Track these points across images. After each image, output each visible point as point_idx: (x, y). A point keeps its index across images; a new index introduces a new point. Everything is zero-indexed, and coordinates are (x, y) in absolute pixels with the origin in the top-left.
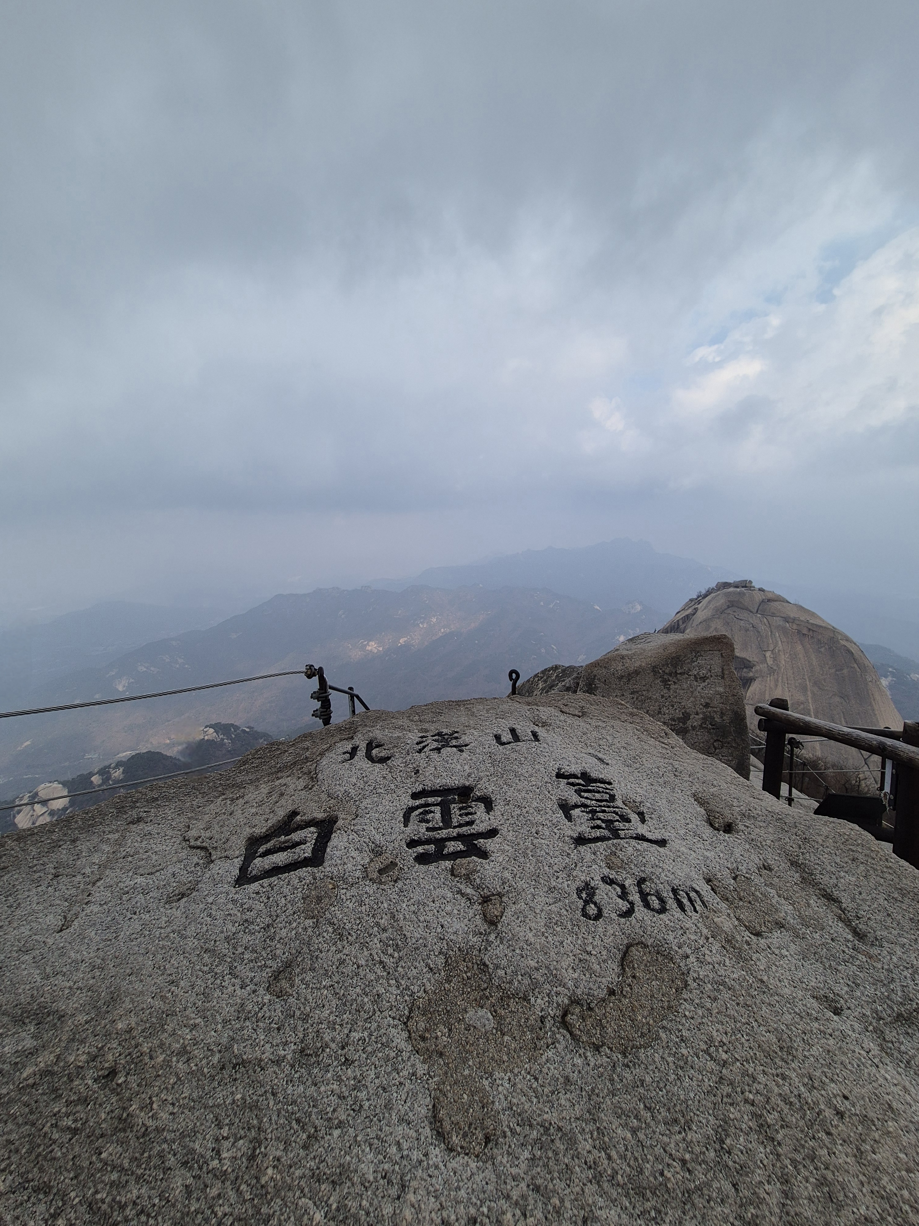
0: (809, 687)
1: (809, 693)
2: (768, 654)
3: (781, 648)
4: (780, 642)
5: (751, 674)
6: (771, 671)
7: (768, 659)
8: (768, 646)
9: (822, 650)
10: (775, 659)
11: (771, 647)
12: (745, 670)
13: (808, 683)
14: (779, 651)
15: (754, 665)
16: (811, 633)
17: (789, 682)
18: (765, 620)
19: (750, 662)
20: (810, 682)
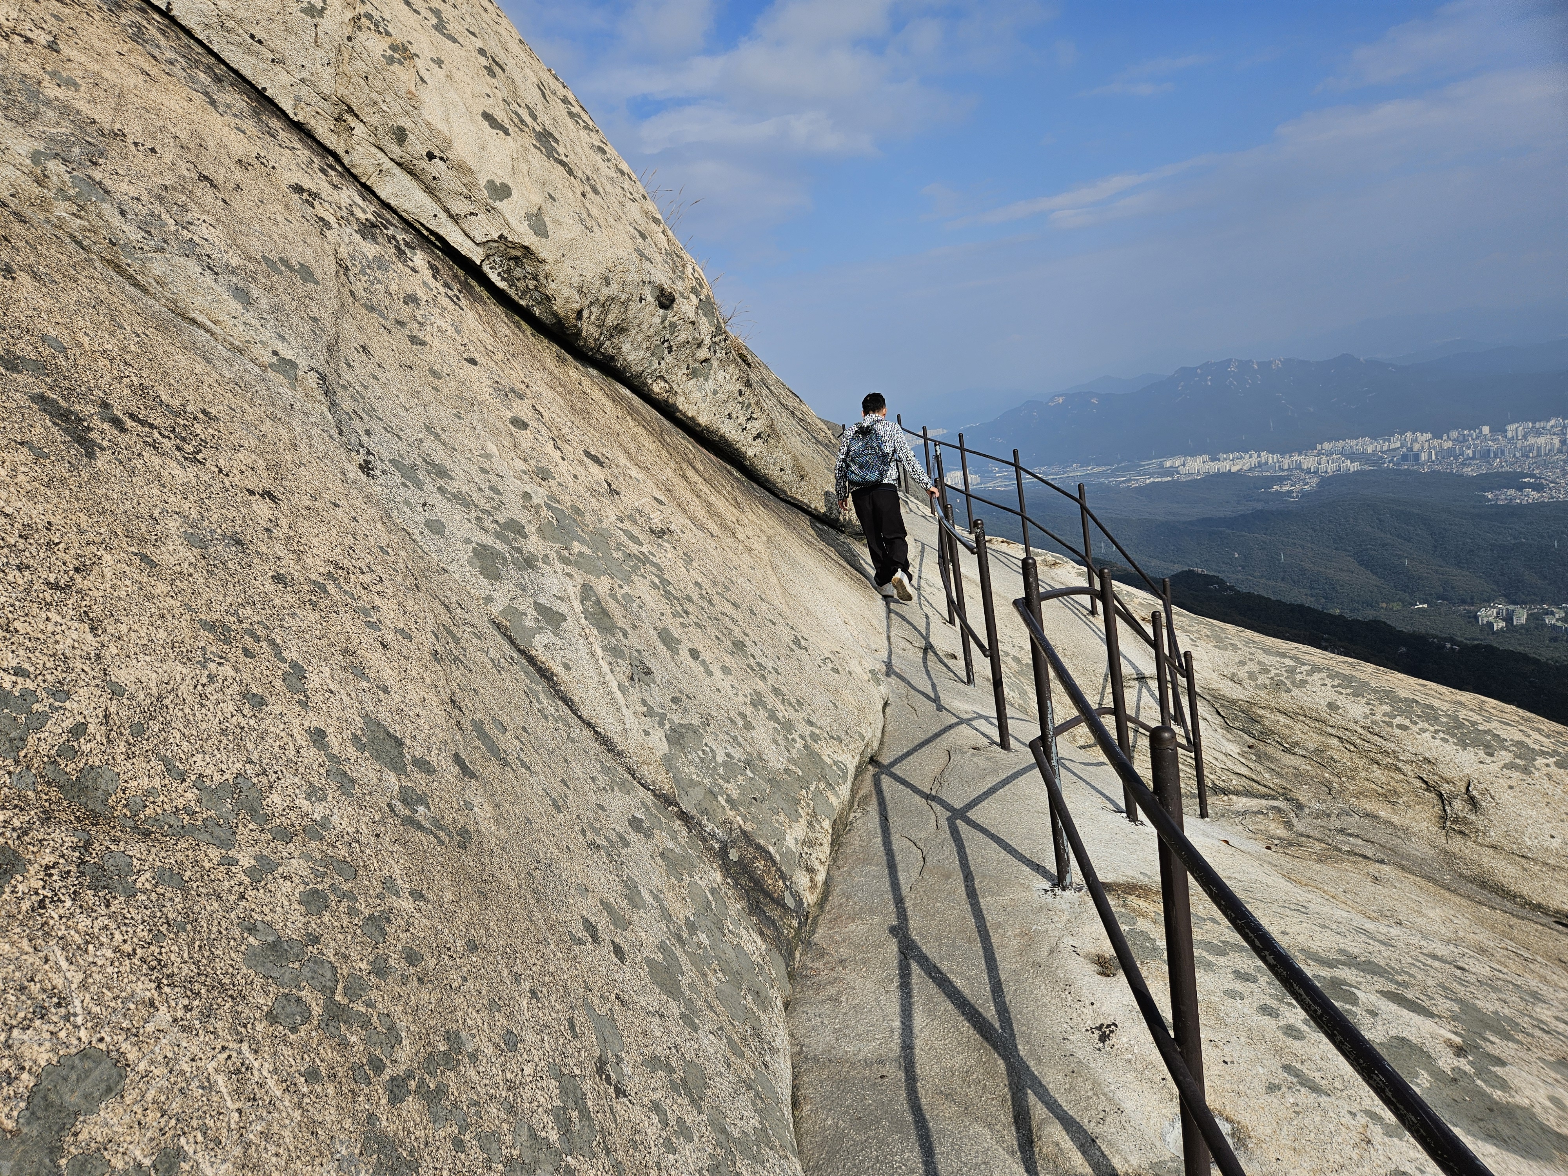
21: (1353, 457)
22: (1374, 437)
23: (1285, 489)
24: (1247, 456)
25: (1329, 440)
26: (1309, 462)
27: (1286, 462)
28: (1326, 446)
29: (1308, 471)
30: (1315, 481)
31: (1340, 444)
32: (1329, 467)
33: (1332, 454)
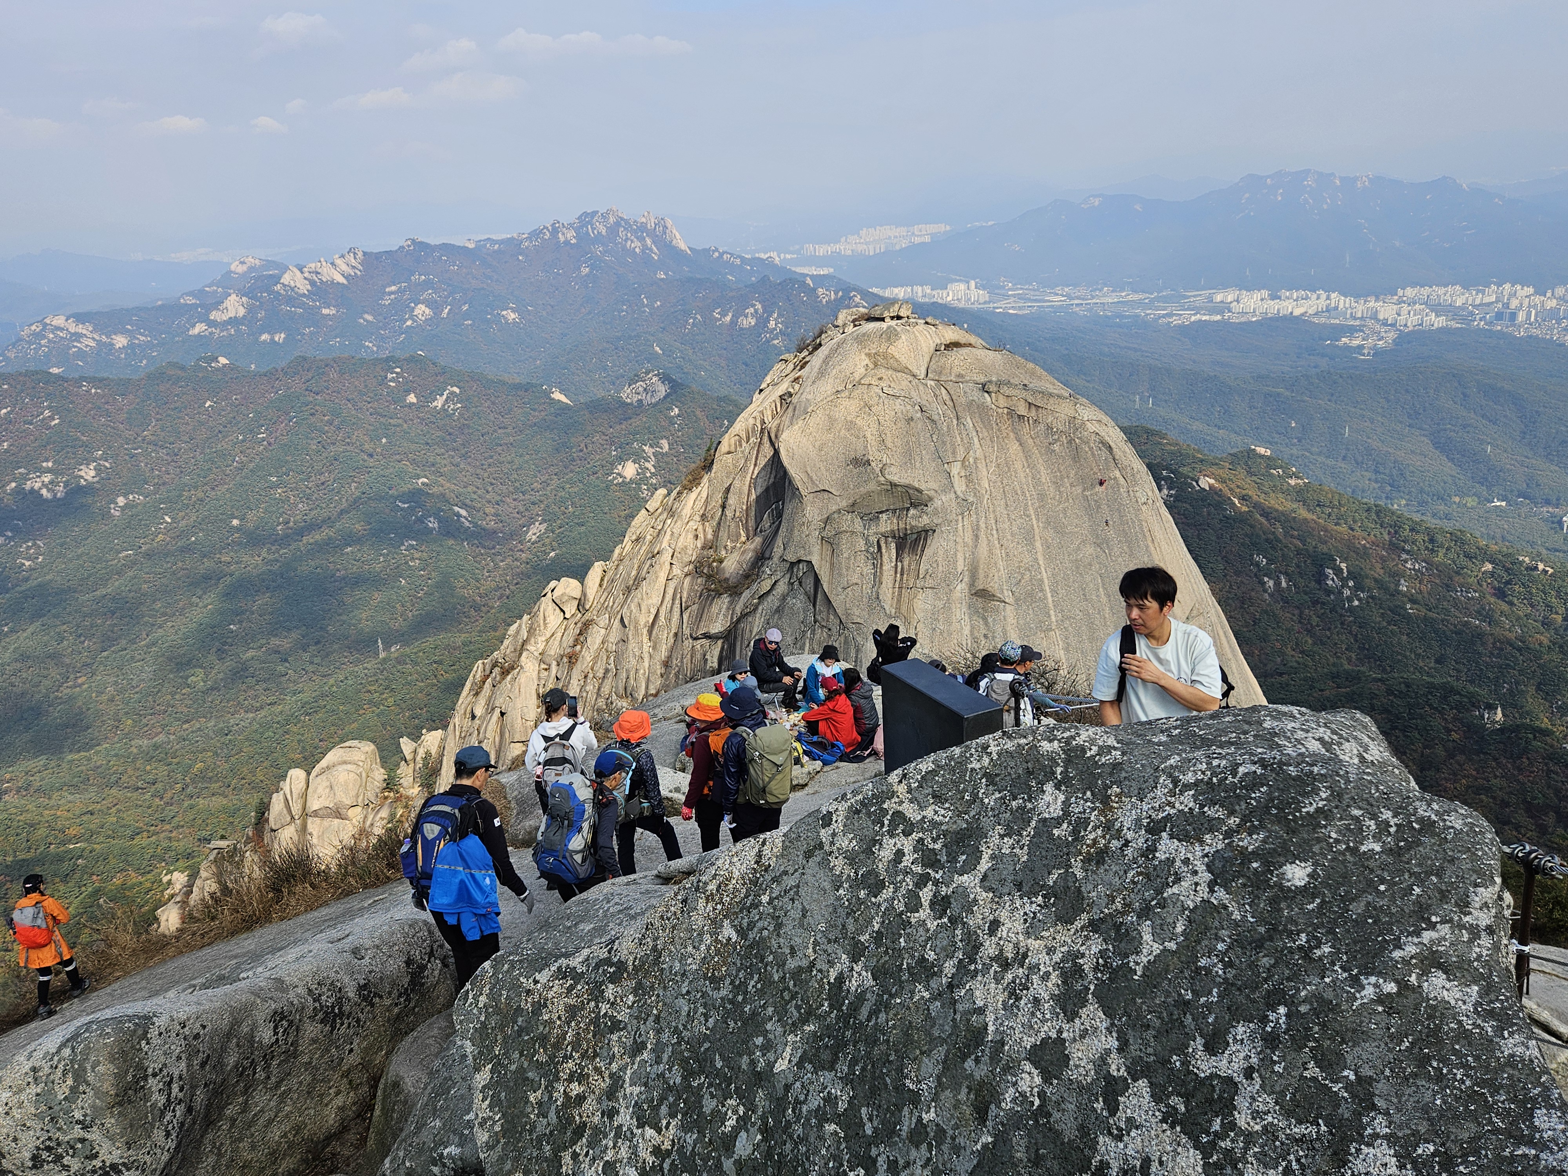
0: (1037, 531)
1: (1038, 544)
2: (956, 469)
3: (979, 453)
4: (976, 440)
5: (925, 521)
6: (966, 507)
7: (956, 480)
8: (954, 453)
9: (1056, 447)
10: (969, 479)
11: (961, 453)
12: (912, 511)
13: (1035, 522)
14: (976, 459)
15: (931, 499)
16: (1033, 413)
17: (1000, 525)
18: (944, 391)
19: (920, 491)
20: (1038, 520)
21: (1438, 309)
22: (1466, 287)
23: (1356, 343)
24: (1315, 296)
25: (1414, 285)
26: (1387, 311)
27: (1360, 308)
28: (1410, 292)
29: (1385, 323)
30: (1392, 335)
31: (1426, 291)
32: (1410, 319)
33: (1415, 303)
